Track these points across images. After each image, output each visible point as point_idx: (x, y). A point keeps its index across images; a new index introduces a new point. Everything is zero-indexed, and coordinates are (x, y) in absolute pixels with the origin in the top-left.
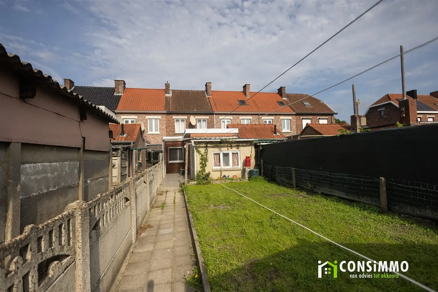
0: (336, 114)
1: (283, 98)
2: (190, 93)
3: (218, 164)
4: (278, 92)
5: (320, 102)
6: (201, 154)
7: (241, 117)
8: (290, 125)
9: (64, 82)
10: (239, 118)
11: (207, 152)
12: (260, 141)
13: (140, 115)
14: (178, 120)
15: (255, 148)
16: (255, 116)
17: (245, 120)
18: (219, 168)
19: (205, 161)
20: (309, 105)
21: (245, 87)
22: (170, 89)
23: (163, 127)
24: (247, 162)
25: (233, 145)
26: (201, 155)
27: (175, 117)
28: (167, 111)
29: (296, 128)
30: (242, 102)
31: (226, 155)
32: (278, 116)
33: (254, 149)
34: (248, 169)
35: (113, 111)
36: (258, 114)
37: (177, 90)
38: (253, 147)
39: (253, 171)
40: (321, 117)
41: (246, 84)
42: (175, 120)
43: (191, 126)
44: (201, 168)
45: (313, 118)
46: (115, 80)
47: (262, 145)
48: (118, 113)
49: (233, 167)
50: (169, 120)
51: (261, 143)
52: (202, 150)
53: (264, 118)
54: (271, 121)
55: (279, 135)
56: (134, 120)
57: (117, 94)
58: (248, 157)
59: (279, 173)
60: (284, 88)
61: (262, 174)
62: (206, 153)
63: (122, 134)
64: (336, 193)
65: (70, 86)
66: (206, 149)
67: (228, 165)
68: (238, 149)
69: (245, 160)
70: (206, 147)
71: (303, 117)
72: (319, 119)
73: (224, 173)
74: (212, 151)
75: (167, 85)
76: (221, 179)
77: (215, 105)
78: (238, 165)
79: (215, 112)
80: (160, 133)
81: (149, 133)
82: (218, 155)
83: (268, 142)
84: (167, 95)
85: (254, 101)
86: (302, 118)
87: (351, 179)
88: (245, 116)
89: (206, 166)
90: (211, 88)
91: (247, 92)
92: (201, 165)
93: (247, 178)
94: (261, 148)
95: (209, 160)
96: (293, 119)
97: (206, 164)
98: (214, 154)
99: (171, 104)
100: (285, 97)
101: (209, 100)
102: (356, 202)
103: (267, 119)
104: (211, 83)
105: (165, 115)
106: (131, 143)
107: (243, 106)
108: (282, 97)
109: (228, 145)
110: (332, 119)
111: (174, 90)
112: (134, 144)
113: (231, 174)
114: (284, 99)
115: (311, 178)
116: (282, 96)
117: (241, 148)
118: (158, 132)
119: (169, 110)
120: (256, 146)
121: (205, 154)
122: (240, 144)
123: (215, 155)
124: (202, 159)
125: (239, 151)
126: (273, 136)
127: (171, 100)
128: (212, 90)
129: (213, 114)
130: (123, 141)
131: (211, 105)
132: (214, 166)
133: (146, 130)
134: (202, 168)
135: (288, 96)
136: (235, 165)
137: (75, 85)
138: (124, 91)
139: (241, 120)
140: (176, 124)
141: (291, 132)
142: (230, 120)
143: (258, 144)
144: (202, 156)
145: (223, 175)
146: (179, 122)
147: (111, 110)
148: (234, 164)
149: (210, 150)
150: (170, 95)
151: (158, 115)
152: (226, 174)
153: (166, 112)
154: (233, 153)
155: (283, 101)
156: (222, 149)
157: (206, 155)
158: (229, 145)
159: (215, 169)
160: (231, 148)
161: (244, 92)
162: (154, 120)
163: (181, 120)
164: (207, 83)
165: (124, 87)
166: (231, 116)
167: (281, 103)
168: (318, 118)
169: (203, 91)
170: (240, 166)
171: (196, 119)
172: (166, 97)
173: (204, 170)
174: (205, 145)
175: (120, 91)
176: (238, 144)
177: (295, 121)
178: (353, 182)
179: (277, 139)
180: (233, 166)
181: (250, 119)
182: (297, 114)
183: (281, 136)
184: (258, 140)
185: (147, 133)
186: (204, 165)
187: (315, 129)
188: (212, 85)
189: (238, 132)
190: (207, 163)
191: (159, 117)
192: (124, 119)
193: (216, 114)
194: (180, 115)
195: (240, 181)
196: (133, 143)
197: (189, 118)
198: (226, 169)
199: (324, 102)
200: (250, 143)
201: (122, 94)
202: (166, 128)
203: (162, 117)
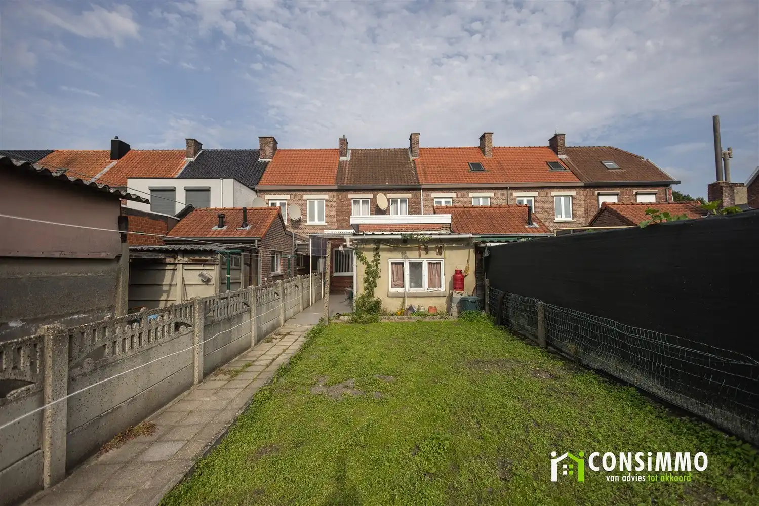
0: (678, 182)
1: (560, 155)
2: (382, 154)
3: (400, 282)
4: (549, 145)
5: (641, 161)
6: (367, 263)
7: (471, 195)
8: (572, 207)
9: (187, 143)
10: (468, 195)
11: (379, 260)
12: (485, 239)
13: (294, 193)
14: (356, 202)
15: (476, 252)
16: (498, 192)
17: (480, 199)
18: (401, 290)
19: (373, 278)
20: (616, 166)
21: (482, 138)
22: (349, 148)
23: (332, 213)
24: (458, 281)
25: (429, 247)
26: (366, 266)
27: (351, 196)
28: (338, 186)
29: (585, 213)
30: (477, 167)
31: (416, 267)
32: (547, 191)
33: (473, 255)
34: (457, 296)
35: (253, 187)
36: (506, 188)
37: (361, 150)
38: (472, 251)
39: (465, 301)
40: (640, 191)
41: (485, 134)
42: (352, 200)
43: (378, 211)
44: (365, 290)
45: (623, 193)
46: (260, 138)
47: (490, 248)
48: (260, 191)
49: (429, 291)
50: (342, 200)
51: (487, 243)
52: (369, 256)
53: (516, 194)
54: (532, 200)
55: (537, 226)
56: (286, 202)
57: (263, 161)
58: (459, 272)
59: (514, 308)
60: (563, 136)
61: (487, 308)
62: (377, 261)
63: (244, 225)
64: (637, 377)
65: (195, 151)
66: (377, 254)
67: (421, 286)
68: (440, 254)
69: (454, 276)
70: (377, 249)
71: (601, 192)
72: (637, 194)
73: (408, 302)
74: (388, 259)
75: (344, 142)
76: (402, 313)
77: (425, 173)
78: (440, 287)
79: (423, 186)
80: (326, 224)
81: (309, 223)
82: (401, 266)
83: (502, 241)
84: (342, 159)
85: (499, 163)
86: (598, 193)
87: (678, 350)
88: (480, 191)
89: (376, 287)
90: (419, 143)
91: (486, 148)
92: (367, 284)
93: (455, 314)
94: (486, 254)
95: (382, 274)
96: (578, 196)
97: (376, 283)
98: (392, 263)
99: (347, 173)
100: (563, 154)
101: (414, 164)
102: (690, 414)
103: (524, 197)
104: (419, 134)
105: (335, 194)
106: (255, 240)
107: (479, 174)
108: (558, 154)
109: (420, 248)
110: (668, 193)
111: (356, 150)
112: (260, 243)
113: (425, 304)
114: (560, 157)
115: (576, 328)
116: (557, 152)
117: (447, 253)
118: (323, 223)
119: (342, 185)
120: (479, 250)
121: (375, 263)
122: (445, 246)
123: (394, 265)
124: (367, 273)
125: (443, 259)
126: (525, 228)
127: (347, 168)
128: (420, 147)
129: (419, 189)
130: (243, 237)
131: (417, 173)
132: (392, 287)
133: (304, 219)
134: (367, 291)
135: (570, 151)
136: (434, 287)
137: (203, 148)
138: (273, 155)
139: (473, 199)
140: (354, 208)
141: (574, 220)
142: (451, 200)
143: (482, 245)
144: (369, 266)
145: (407, 305)
146: (359, 204)
147: (248, 186)
148: (432, 284)
149: (383, 255)
150: (346, 159)
151: (323, 193)
152: (415, 303)
153: (336, 187)
154: (430, 263)
155: (559, 161)
156: (408, 254)
157: (377, 265)
158: (423, 247)
159: (393, 293)
160: (427, 253)
161: (482, 148)
162: (316, 202)
163: (362, 201)
164: (411, 134)
165: (275, 149)
166: (454, 191)
167: (555, 166)
168: (634, 193)
169: (407, 149)
170: (444, 288)
171: (388, 200)
172: (340, 163)
173: (370, 294)
174: (375, 247)
175: (267, 154)
176: (440, 245)
177: (582, 199)
178: (682, 357)
179: (532, 235)
180: (429, 287)
181: (490, 197)
182: (588, 185)
183: (542, 228)
184: (482, 237)
185: (305, 224)
186: (371, 285)
187: (622, 213)
188: (421, 138)
189: (450, 222)
190: (378, 281)
191: (326, 196)
192: (269, 200)
193: (424, 189)
194: (361, 192)
195: (440, 319)
196: (259, 241)
197: (375, 197)
198: (414, 293)
199: (650, 160)
200: (466, 243)
201: (271, 160)
202: (337, 215)
203: (330, 197)
